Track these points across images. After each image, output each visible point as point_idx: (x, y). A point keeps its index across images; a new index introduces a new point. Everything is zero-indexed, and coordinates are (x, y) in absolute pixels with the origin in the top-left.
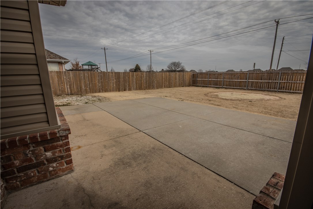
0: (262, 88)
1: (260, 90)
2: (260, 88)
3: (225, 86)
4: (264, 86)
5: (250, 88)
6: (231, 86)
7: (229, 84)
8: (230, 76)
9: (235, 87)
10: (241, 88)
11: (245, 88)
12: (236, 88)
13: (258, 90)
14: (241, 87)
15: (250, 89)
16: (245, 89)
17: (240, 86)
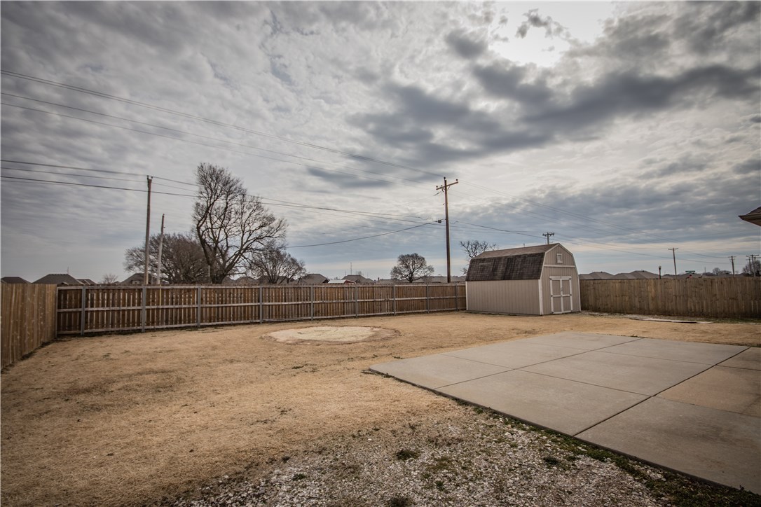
0: (289, 317)
1: (286, 321)
2: (285, 317)
3: (206, 321)
4: (292, 313)
5: (267, 320)
6: (222, 321)
7: (218, 315)
8: (218, 294)
9: (234, 320)
10: (248, 322)
11: (258, 321)
12: (236, 322)
13: (283, 322)
14: (248, 319)
15: (267, 322)
16: (259, 323)
17: (245, 316)
